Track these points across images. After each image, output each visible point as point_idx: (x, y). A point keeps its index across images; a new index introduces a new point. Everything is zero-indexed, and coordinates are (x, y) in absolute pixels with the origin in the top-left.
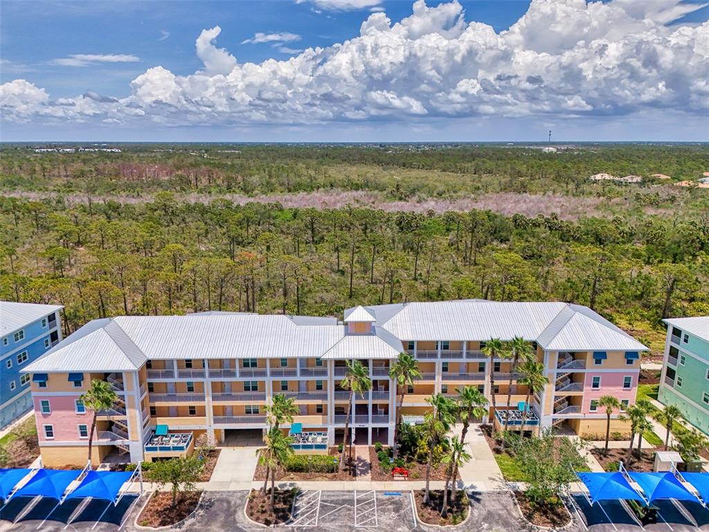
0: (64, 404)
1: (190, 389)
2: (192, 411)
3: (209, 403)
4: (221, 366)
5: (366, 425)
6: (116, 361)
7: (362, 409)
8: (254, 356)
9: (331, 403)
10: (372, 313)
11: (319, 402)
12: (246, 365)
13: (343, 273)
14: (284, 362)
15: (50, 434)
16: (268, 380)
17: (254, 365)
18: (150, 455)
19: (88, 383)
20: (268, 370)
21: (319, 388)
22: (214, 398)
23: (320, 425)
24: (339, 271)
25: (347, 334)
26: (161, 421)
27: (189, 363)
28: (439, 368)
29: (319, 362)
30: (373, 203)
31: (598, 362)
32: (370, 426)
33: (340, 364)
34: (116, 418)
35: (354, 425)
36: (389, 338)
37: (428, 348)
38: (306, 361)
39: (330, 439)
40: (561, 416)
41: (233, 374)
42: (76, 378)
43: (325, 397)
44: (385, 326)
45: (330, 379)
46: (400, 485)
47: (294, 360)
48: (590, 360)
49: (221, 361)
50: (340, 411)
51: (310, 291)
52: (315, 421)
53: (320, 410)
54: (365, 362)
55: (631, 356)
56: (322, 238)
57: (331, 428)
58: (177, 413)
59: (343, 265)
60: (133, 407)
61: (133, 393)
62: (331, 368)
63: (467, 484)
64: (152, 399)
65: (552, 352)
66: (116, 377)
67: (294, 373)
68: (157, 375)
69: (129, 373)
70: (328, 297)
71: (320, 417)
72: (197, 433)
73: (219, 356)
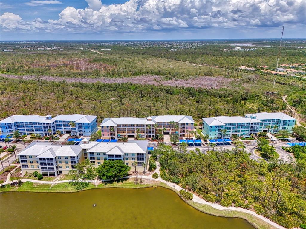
0: (105, 131)
1: (123, 129)
2: (123, 133)
3: (126, 131)
4: (128, 126)
5: (150, 135)
6: (113, 125)
7: (150, 132)
8: (133, 124)
9: (145, 131)
10: (152, 118)
11: (143, 131)
12: (132, 125)
13: (149, 107)
14: (138, 125)
15: (103, 135)
16: (136, 128)
17: (133, 125)
18: (118, 138)
19: (109, 128)
20: (135, 126)
21: (143, 129)
22: (127, 130)
23: (143, 135)
24: (148, 106)
25: (148, 121)
26: (119, 134)
27: (123, 125)
28: (163, 126)
29: (143, 125)
30: (161, 80)
31: (187, 125)
32: (151, 135)
33: (147, 125)
34: (113, 133)
35: (149, 131)
36: (154, 121)
37: (161, 123)
38: (141, 125)
39: (145, 136)
40: (182, 134)
41: (130, 127)
42: (108, 127)
43: (144, 130)
44: (154, 120)
45: (145, 127)
46: (155, 142)
47: (139, 125)
48: (186, 125)
49: (128, 125)
50: (146, 132)
51: (141, 112)
52: (143, 134)
53: (143, 132)
54: (150, 125)
55: (192, 124)
56: (144, 96)
57: (145, 135)
58: (121, 133)
59: (149, 104)
60: (116, 131)
61: (116, 129)
62: (145, 126)
63: (165, 142)
64: (117, 131)
65: (180, 123)
66: (114, 127)
67: (139, 127)
68: (118, 127)
69: (115, 126)
70: (145, 113)
71: (143, 133)
72: (125, 136)
73: (128, 124)
